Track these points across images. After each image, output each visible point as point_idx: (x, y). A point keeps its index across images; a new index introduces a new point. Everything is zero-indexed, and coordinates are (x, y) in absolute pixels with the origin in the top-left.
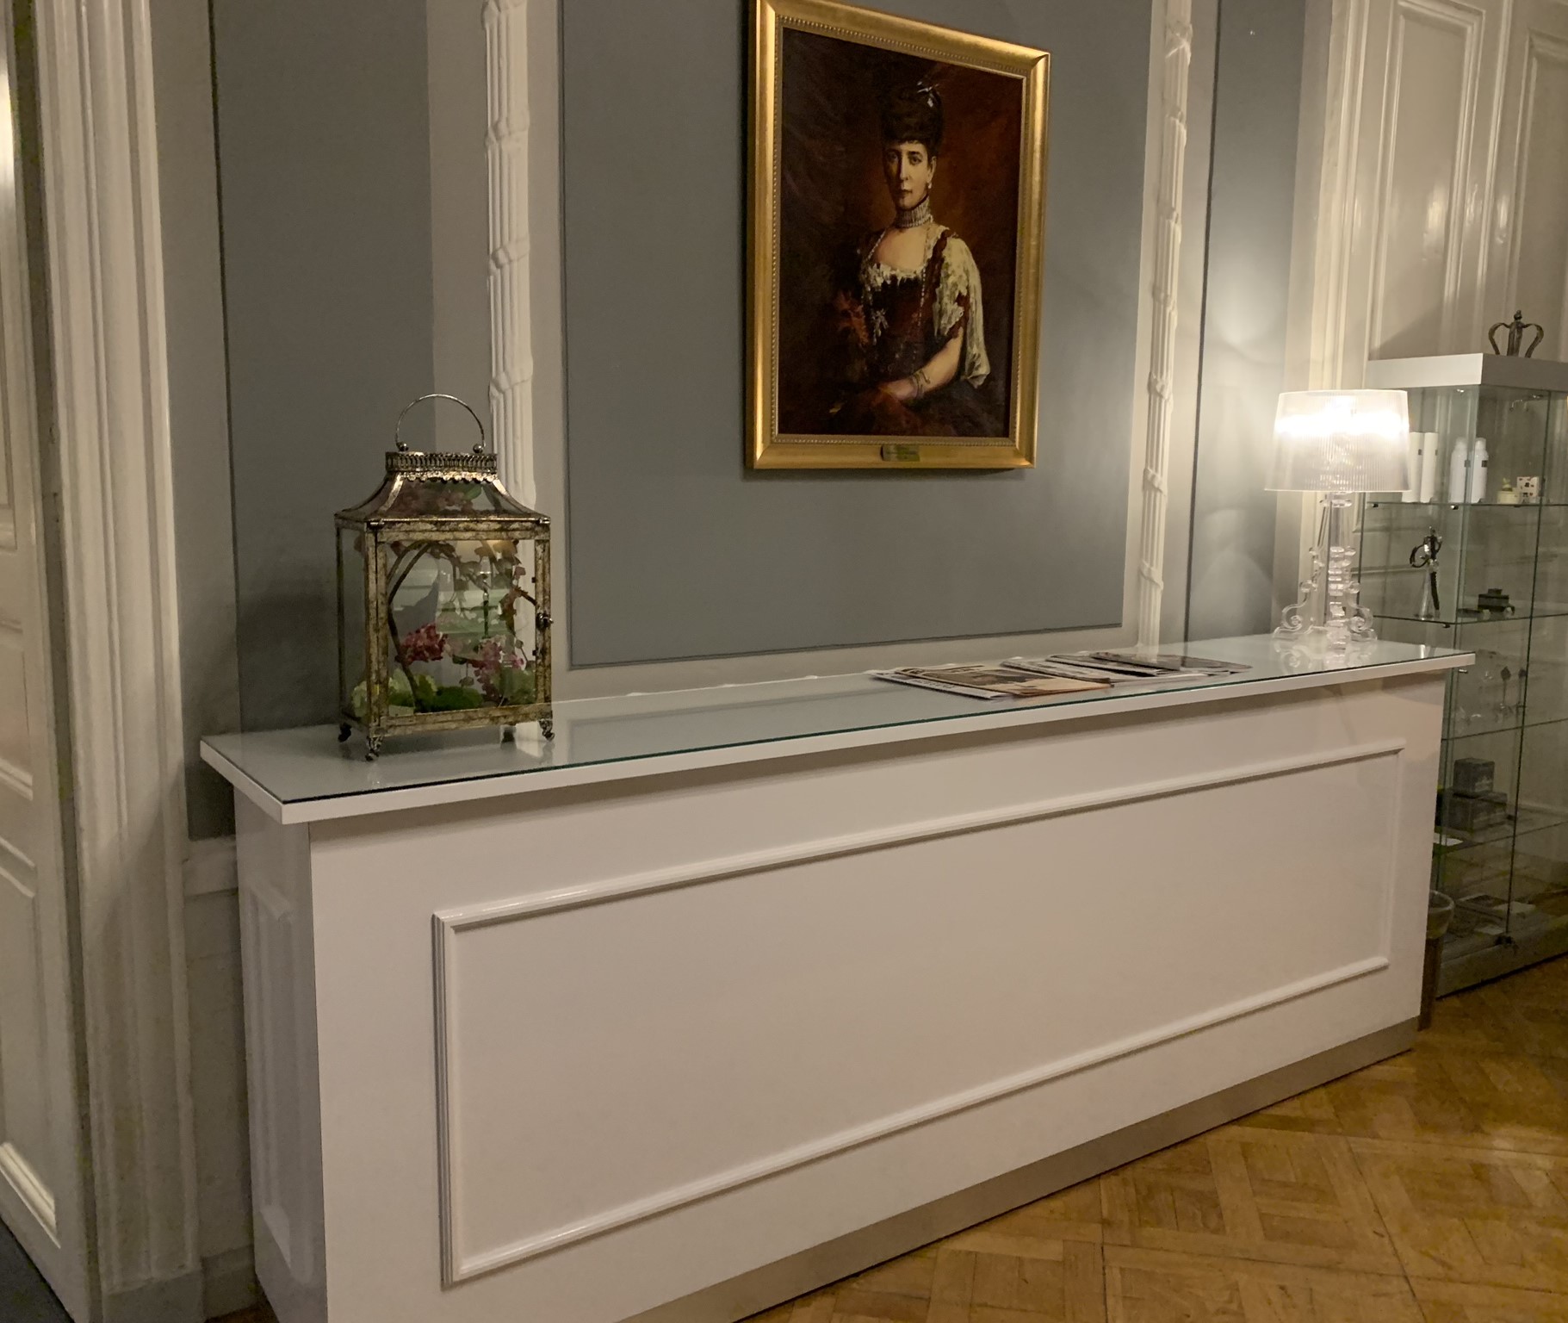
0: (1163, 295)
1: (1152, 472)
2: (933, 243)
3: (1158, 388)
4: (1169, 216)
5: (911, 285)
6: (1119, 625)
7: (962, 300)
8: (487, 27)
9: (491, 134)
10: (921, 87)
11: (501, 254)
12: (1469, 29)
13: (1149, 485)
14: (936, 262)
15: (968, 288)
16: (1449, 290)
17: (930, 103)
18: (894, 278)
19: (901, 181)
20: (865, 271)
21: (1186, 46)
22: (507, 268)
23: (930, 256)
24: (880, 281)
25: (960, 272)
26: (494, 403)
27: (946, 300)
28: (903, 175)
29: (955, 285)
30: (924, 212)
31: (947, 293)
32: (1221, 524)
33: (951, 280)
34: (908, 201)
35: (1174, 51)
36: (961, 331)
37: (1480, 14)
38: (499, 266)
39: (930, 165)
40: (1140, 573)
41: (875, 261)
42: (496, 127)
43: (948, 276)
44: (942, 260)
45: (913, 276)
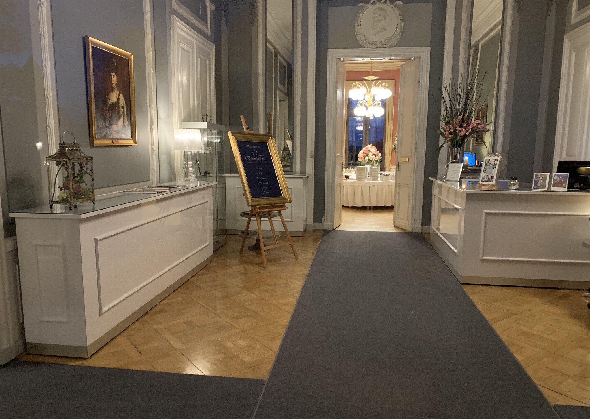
0: (151, 107)
1: (153, 146)
2: (118, 95)
3: (152, 128)
4: (151, 90)
5: (115, 104)
6: (150, 181)
7: (123, 108)
9: (44, 68)
10: (114, 60)
11: (48, 96)
12: (190, 51)
13: (152, 149)
14: (118, 99)
15: (123, 105)
16: (191, 107)
17: (115, 64)
18: (112, 102)
19: (112, 81)
20: (108, 101)
21: (151, 53)
22: (49, 99)
23: (117, 98)
24: (110, 103)
25: (122, 102)
26: (48, 131)
27: (120, 108)
28: (112, 80)
29: (121, 104)
30: (116, 88)
31: (120, 106)
32: (163, 157)
33: (121, 103)
34: (113, 86)
35: (149, 54)
36: (123, 114)
37: (191, 48)
39: (116, 78)
40: (152, 169)
41: (109, 99)
42: (45, 66)
43: (120, 103)
44: (119, 99)
45: (115, 102)
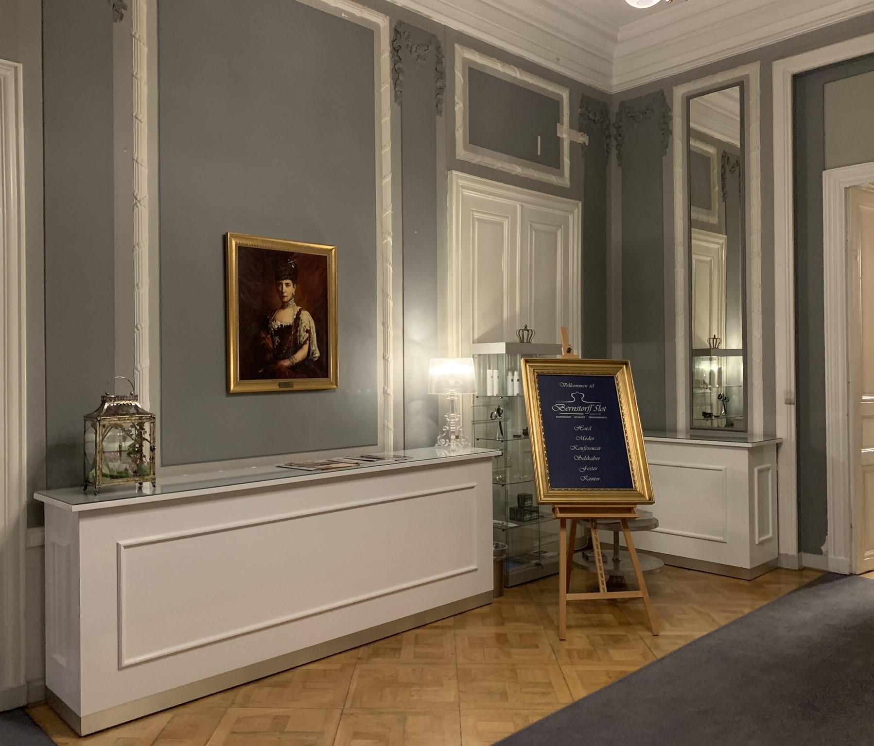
0: (386, 325)
1: (386, 388)
2: (296, 313)
3: (387, 358)
4: (387, 297)
5: (288, 327)
6: (377, 445)
7: (308, 331)
8: (135, 253)
9: (136, 287)
10: (289, 261)
11: (139, 326)
12: (505, 222)
13: (385, 393)
14: (297, 319)
15: (310, 327)
16: (505, 315)
17: (293, 266)
18: (282, 325)
19: (283, 293)
20: (271, 324)
21: (390, 239)
22: (141, 331)
23: (295, 317)
24: (276, 327)
25: (307, 322)
26: (135, 375)
27: (302, 331)
28: (284, 291)
29: (305, 326)
30: (292, 303)
31: (302, 329)
32: (416, 406)
33: (303, 325)
34: (286, 299)
35: (385, 241)
36: (308, 342)
37: (508, 217)
38: (138, 330)
39: (293, 287)
40: (384, 425)
41: (274, 320)
42: (137, 285)
43: (302, 324)
44: (300, 318)
45: (289, 324)
